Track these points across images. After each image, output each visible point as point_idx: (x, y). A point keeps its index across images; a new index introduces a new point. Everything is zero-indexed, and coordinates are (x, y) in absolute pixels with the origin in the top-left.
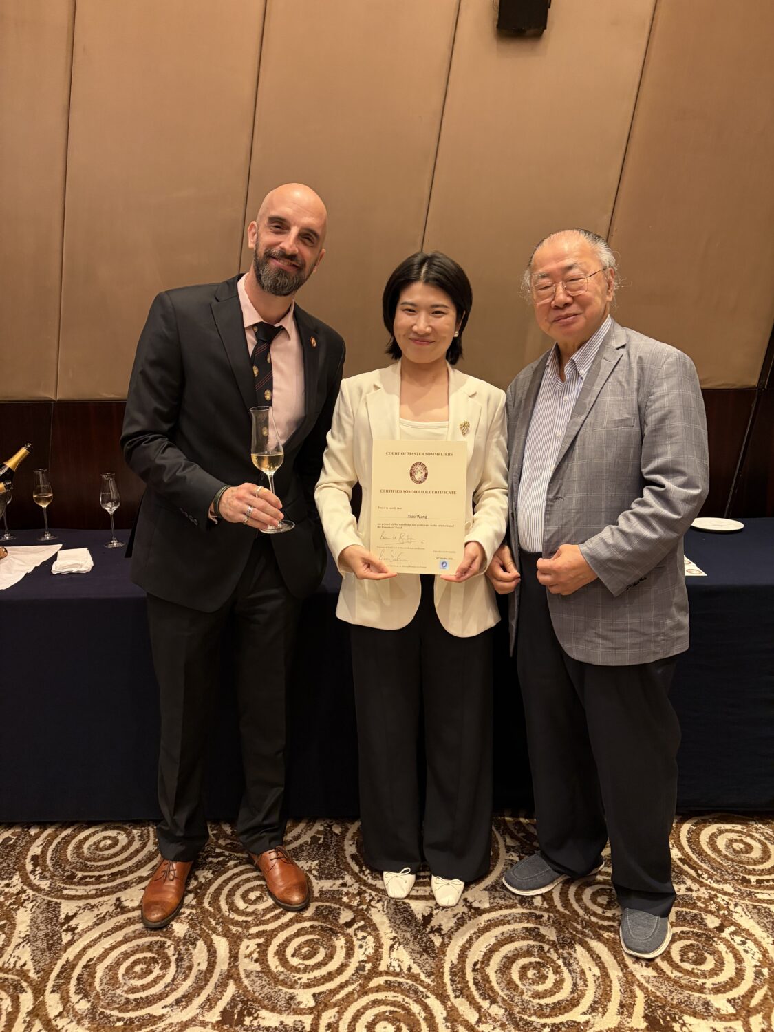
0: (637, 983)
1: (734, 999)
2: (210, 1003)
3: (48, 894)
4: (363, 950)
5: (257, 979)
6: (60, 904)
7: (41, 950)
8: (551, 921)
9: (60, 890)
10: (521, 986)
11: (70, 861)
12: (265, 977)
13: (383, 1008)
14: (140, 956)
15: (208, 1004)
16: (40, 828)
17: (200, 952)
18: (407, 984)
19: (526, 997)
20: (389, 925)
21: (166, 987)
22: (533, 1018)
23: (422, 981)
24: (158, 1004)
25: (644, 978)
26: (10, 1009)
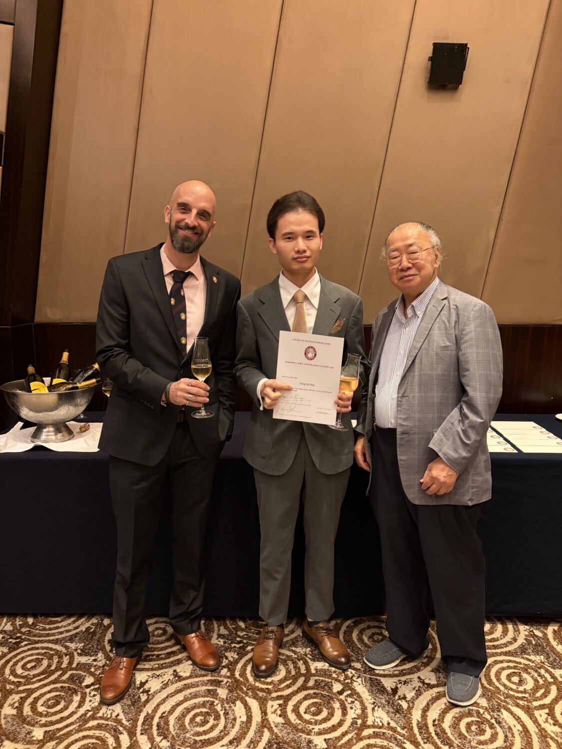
0: (550, 736)
2: (254, 743)
4: (353, 711)
5: (283, 728)
7: (128, 705)
10: (469, 737)
12: (289, 727)
14: (198, 711)
15: (252, 744)
17: (240, 709)
18: (389, 733)
19: (473, 744)
20: (369, 694)
21: (220, 732)
23: (399, 732)
24: (217, 744)
25: (554, 733)
26: (114, 745)
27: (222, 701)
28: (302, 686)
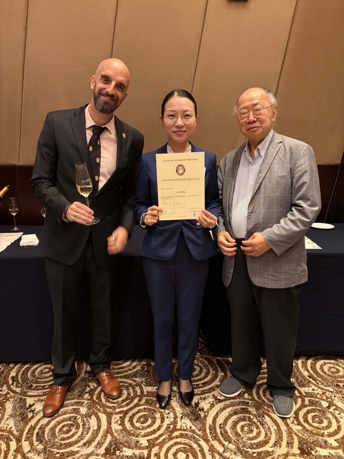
0: (294, 433)
1: (338, 439)
2: (100, 444)
3: (20, 394)
4: (168, 419)
5: (121, 433)
6: (26, 399)
7: (18, 421)
8: (253, 404)
9: (26, 393)
10: (242, 435)
11: (30, 379)
12: (125, 432)
13: (180, 446)
14: (65, 423)
15: (99, 445)
16: (15, 364)
17: (94, 421)
18: (190, 434)
19: (244, 440)
20: (180, 407)
21: (78, 438)
22: (249, 450)
23: (197, 433)
24: (75, 446)
25: (297, 430)
26: (5, 449)
27: (82, 416)
28: (137, 403)
